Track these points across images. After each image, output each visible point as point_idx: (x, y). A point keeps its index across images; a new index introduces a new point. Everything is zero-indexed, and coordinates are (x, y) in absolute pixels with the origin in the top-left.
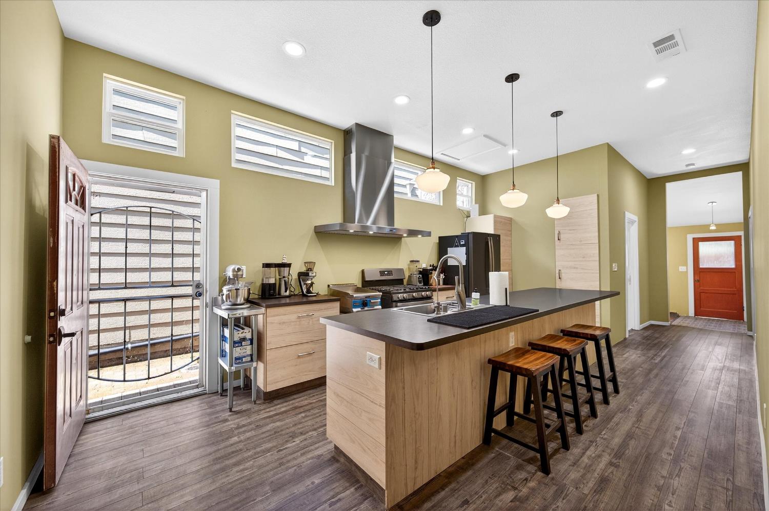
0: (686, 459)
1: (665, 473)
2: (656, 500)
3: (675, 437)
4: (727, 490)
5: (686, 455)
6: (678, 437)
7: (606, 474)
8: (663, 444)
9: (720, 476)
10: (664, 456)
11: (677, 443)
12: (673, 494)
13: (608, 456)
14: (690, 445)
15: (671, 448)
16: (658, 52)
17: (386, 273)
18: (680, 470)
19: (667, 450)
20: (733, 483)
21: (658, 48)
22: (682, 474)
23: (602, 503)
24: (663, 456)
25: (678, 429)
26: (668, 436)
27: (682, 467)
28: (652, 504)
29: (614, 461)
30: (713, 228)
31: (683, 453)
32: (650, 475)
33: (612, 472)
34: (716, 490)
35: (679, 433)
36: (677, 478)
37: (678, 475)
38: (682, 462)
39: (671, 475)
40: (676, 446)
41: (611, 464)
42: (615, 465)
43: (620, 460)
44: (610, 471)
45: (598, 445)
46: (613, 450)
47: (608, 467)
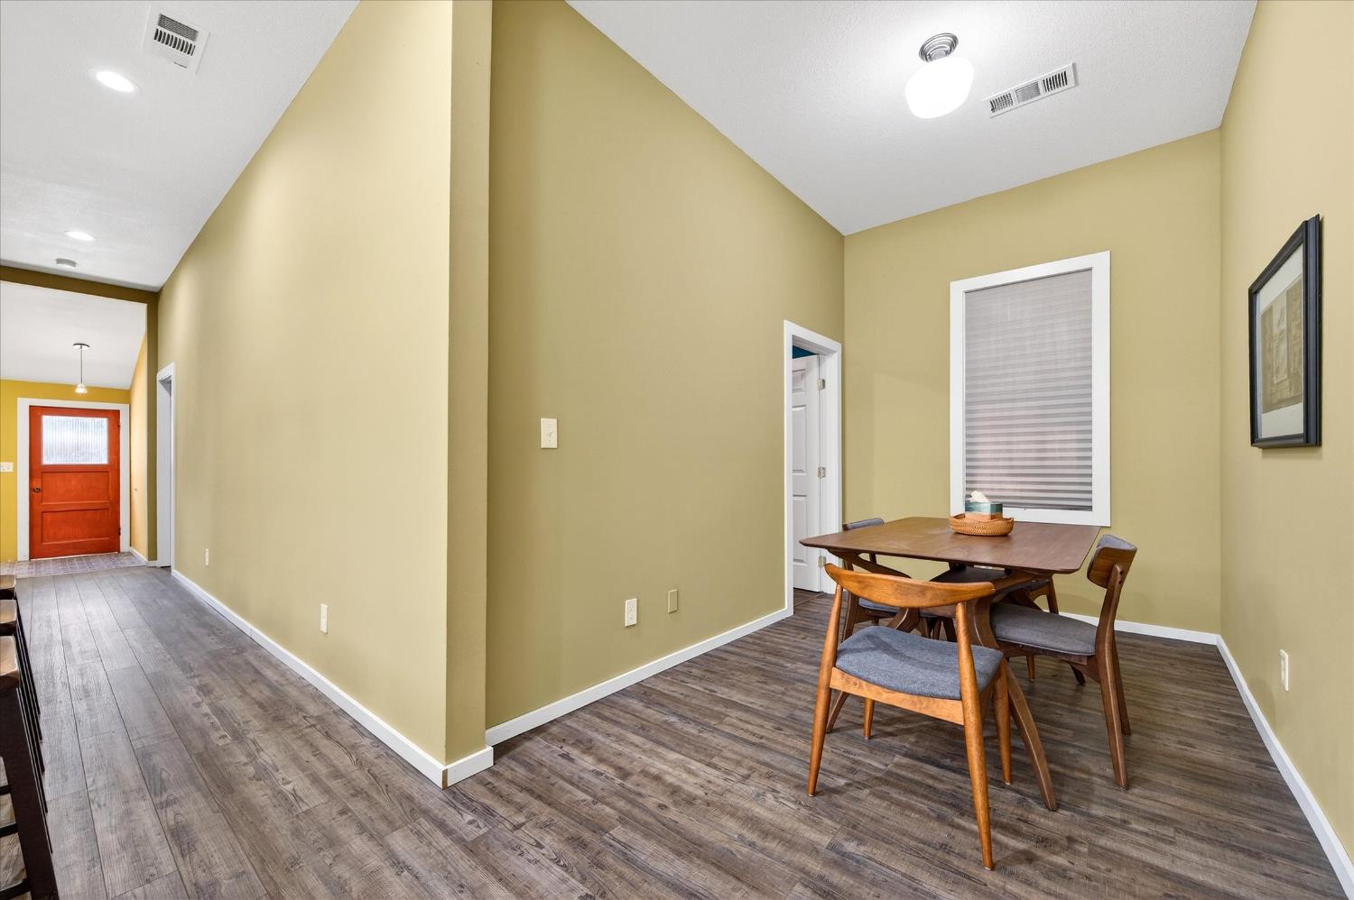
0: (247, 728)
1: (243, 759)
2: (269, 791)
3: (206, 715)
4: (314, 726)
5: (242, 725)
6: (211, 713)
7: (172, 823)
8: (203, 733)
9: (296, 720)
10: (221, 743)
11: (216, 720)
12: (277, 771)
14: (232, 711)
15: (217, 729)
16: (159, 36)
18: (254, 742)
19: (214, 736)
20: (311, 717)
21: (164, 30)
22: (261, 745)
23: (212, 856)
25: (198, 705)
26: (198, 721)
27: (253, 739)
28: (270, 798)
29: (158, 800)
30: (81, 390)
31: (236, 725)
32: (230, 774)
33: (176, 814)
34: (307, 734)
35: (205, 709)
36: (262, 753)
37: (260, 749)
38: (247, 734)
39: (252, 756)
40: (218, 723)
41: (159, 807)
42: (168, 803)
43: (169, 791)
44: (170, 815)
45: (102, 803)
46: (140, 788)
47: (162, 813)
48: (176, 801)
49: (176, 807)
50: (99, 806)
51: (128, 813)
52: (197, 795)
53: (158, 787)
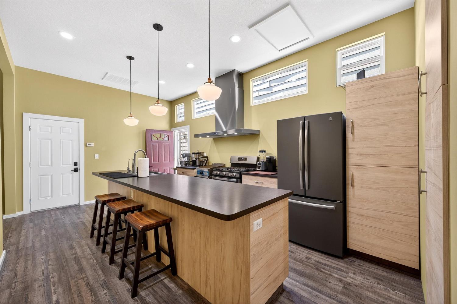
0: (42, 282)
1: (50, 267)
6: (53, 294)
11: (52, 288)
13: (80, 254)
15: (54, 282)
17: (242, 159)
19: (56, 279)
22: (41, 273)
24: (55, 274)
26: (60, 290)
27: (43, 276)
29: (76, 255)
31: (45, 285)
32: (56, 262)
33: (72, 252)
36: (43, 269)
37: (43, 270)
38: (43, 279)
39: (47, 268)
40: (52, 286)
41: (76, 253)
42: (74, 254)
43: (73, 257)
44: (73, 251)
45: (90, 255)
46: (81, 258)
47: (75, 252)
48: (72, 255)
49: (72, 253)
50: (90, 254)
51: (83, 252)
52: (66, 256)
53: (76, 258)
